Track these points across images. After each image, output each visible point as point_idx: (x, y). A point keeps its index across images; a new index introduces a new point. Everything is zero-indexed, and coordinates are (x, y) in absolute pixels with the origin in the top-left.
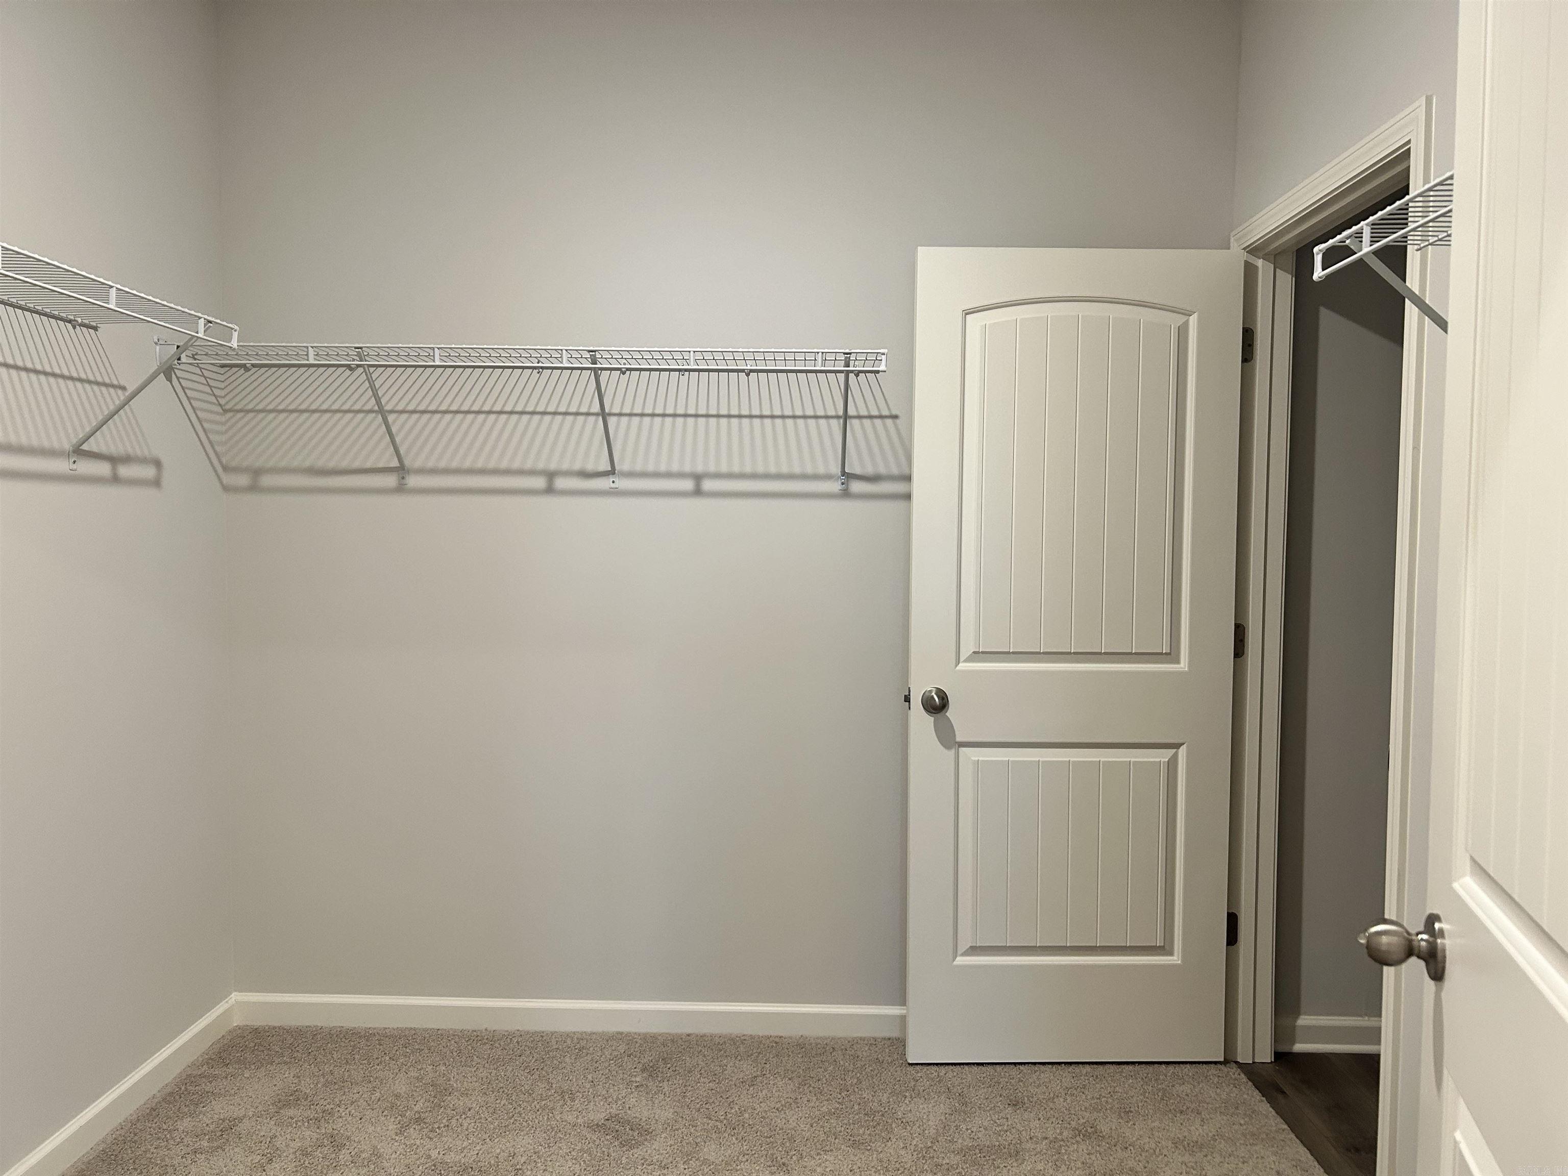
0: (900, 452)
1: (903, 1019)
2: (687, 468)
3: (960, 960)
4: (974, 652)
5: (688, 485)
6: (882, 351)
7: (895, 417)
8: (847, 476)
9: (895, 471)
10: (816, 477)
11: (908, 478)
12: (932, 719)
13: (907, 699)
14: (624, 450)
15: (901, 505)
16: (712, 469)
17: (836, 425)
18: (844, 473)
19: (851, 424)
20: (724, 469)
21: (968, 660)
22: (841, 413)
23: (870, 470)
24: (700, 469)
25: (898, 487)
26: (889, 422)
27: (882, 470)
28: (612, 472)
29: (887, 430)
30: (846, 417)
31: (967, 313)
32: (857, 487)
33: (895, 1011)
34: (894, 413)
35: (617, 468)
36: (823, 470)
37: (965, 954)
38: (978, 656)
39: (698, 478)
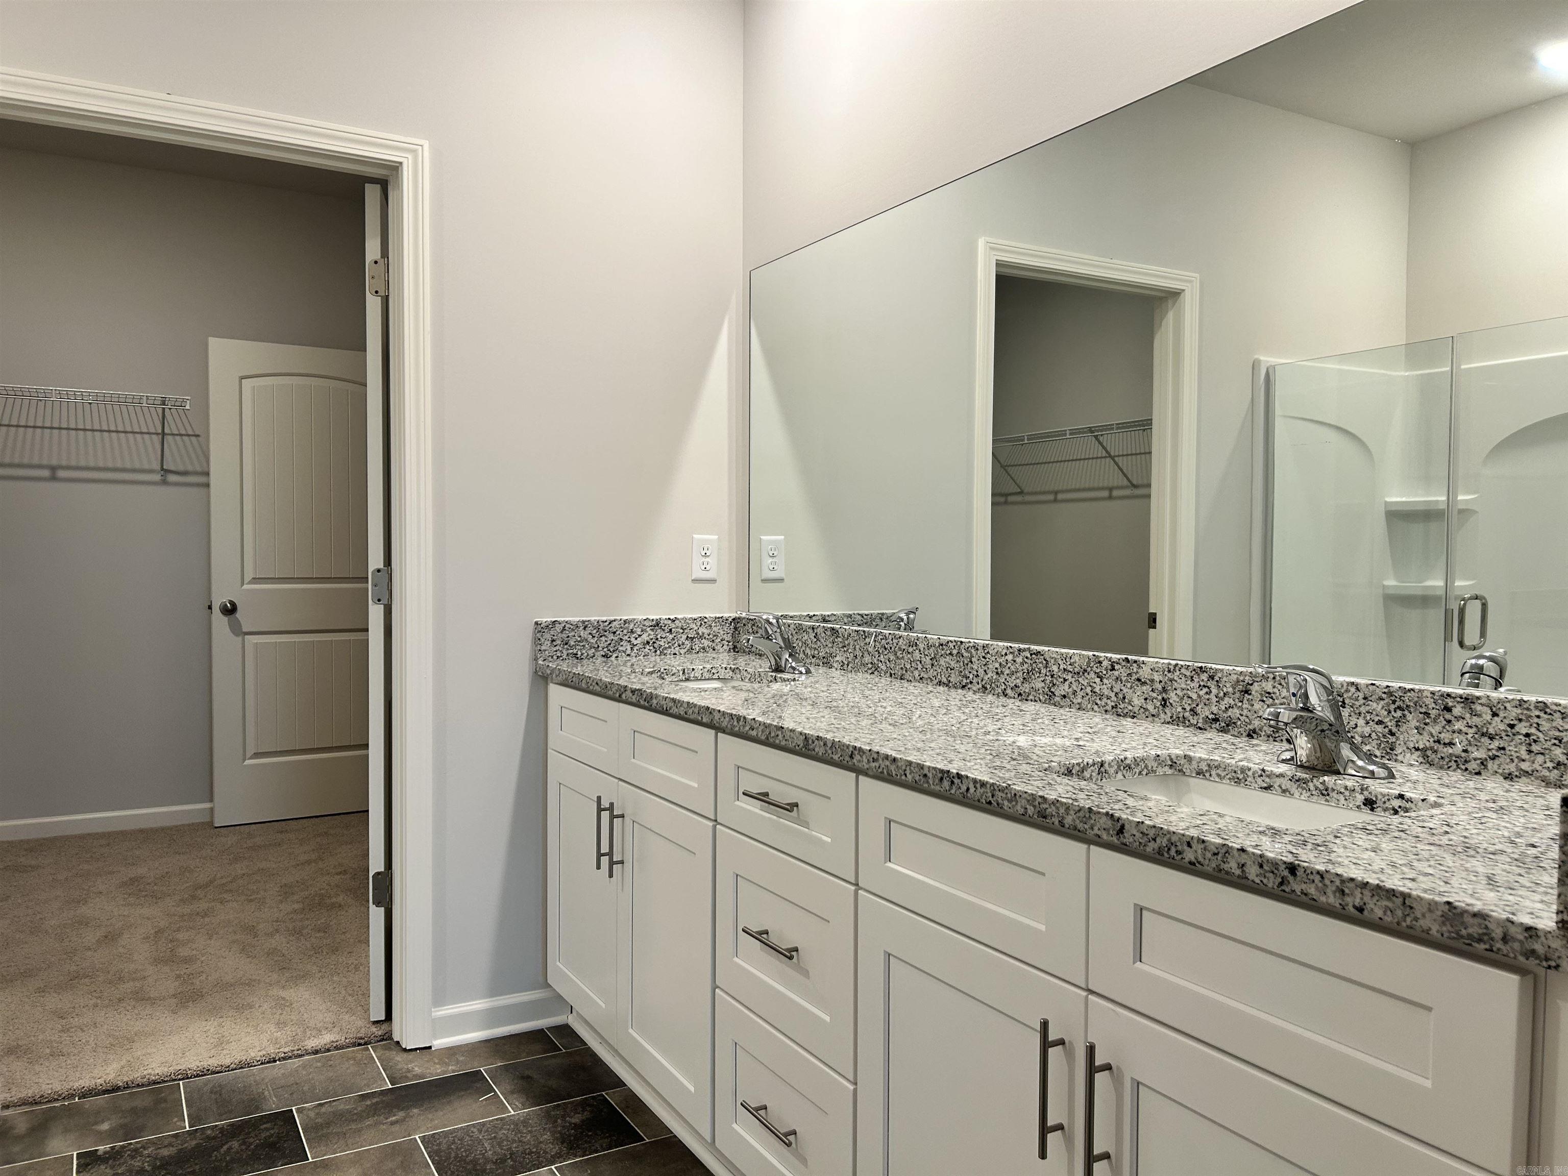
0: (201, 457)
1: (212, 810)
2: (45, 462)
3: (248, 762)
4: (253, 578)
5: (46, 473)
6: (187, 398)
7: (198, 436)
8: (165, 472)
9: (199, 469)
11: (207, 474)
12: (226, 618)
13: (210, 607)
15: (203, 491)
16: (64, 463)
17: (156, 439)
18: (162, 469)
19: (167, 439)
20: (74, 463)
21: (249, 583)
22: (160, 431)
23: (181, 468)
24: (54, 462)
25: (202, 479)
26: (193, 439)
27: (190, 468)
29: (192, 444)
31: (242, 378)
32: (172, 478)
33: (207, 805)
34: (197, 433)
36: (146, 467)
37: (251, 758)
38: (255, 580)
39: (53, 469)
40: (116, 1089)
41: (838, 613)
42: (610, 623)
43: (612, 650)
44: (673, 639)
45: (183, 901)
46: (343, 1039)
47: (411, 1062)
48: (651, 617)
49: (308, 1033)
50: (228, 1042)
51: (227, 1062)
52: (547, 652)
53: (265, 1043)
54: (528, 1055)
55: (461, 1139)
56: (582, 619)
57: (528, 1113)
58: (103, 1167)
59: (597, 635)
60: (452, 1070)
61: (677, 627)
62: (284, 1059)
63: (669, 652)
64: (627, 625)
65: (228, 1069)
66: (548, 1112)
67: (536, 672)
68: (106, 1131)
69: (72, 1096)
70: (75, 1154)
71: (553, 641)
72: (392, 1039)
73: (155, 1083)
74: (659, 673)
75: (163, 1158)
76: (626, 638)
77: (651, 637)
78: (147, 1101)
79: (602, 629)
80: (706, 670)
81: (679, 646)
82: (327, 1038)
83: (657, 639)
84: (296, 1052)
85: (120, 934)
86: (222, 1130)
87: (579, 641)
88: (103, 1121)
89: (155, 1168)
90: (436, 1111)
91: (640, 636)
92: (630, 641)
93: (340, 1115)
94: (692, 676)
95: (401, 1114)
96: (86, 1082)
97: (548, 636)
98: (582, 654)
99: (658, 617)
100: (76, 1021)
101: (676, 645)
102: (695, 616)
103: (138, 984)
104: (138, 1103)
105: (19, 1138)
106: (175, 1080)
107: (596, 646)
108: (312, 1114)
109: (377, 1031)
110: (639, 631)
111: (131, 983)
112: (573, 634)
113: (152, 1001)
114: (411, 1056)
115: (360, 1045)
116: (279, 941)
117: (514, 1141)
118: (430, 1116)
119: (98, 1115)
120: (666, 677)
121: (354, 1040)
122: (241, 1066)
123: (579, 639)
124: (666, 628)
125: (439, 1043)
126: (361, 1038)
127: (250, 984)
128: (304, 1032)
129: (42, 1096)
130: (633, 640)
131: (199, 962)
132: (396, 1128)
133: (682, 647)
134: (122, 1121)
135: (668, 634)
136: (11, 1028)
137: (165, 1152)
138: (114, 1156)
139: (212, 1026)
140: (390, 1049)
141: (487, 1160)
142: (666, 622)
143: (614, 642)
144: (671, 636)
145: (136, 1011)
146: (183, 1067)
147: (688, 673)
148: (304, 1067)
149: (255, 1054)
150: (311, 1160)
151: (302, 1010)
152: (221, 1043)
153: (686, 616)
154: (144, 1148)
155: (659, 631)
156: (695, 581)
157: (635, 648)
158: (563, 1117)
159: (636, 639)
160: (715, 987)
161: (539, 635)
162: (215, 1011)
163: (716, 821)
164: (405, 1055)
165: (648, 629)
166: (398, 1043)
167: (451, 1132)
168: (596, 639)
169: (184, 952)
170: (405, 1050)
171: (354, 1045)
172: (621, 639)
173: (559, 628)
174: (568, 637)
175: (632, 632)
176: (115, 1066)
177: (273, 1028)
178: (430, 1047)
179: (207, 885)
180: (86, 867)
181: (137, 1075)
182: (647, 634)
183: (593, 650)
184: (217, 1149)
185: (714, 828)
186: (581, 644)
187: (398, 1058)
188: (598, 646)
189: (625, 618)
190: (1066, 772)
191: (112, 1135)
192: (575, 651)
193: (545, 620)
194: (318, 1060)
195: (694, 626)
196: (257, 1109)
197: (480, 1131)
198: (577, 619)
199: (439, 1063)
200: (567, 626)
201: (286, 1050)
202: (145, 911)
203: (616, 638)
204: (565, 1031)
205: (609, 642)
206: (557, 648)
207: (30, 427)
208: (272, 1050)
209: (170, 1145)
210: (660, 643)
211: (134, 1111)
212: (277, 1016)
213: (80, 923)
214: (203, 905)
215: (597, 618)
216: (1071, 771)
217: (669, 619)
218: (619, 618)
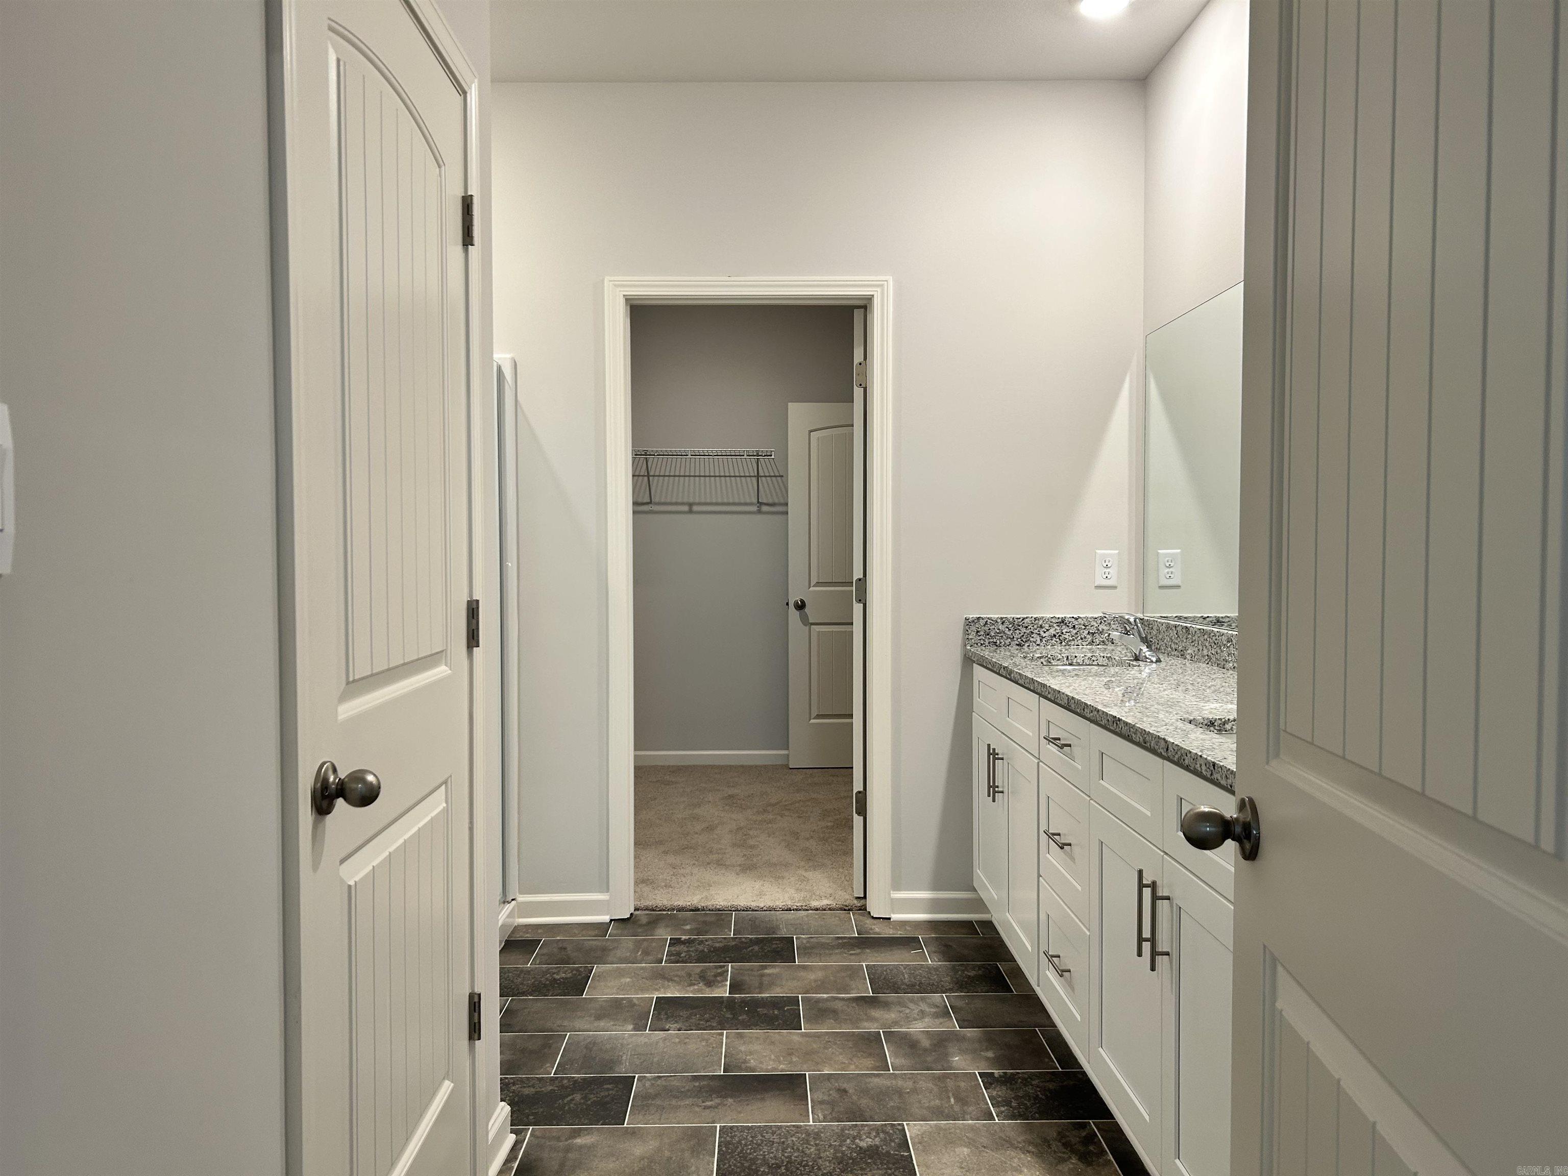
0: (783, 490)
1: (788, 755)
2: (685, 500)
3: (812, 721)
4: (817, 582)
5: (686, 508)
6: (773, 450)
7: (782, 476)
8: (760, 504)
9: (781, 501)
10: (746, 504)
11: (787, 504)
12: (798, 613)
13: (787, 604)
14: (656, 491)
15: (784, 516)
16: (697, 500)
17: (754, 480)
18: (758, 502)
19: (761, 480)
20: (703, 500)
21: (814, 586)
22: (756, 474)
23: (770, 501)
24: (691, 500)
25: (783, 509)
26: (779, 478)
27: (776, 501)
28: (651, 503)
29: (778, 482)
30: (758, 476)
31: (811, 431)
32: (765, 508)
33: (785, 752)
34: (781, 474)
35: (653, 500)
36: (748, 501)
37: (814, 719)
38: (818, 584)
39: (691, 505)
40: (697, 910)
41: (1232, 615)
42: (1023, 620)
43: (1024, 640)
44: (1076, 634)
45: (758, 813)
46: (835, 904)
47: (874, 924)
48: (1057, 616)
49: (814, 897)
50: (765, 895)
51: (762, 905)
52: (973, 640)
53: (786, 898)
54: (956, 933)
55: (891, 970)
56: (1000, 616)
57: (941, 965)
58: (682, 946)
59: (1012, 629)
60: (899, 934)
61: (1080, 624)
62: (796, 910)
63: (1073, 643)
64: (1037, 621)
65: (762, 910)
66: (954, 966)
67: (965, 655)
68: (688, 930)
69: (673, 910)
70: (669, 938)
71: (978, 632)
72: (866, 910)
73: (719, 910)
74: (1047, 658)
75: (715, 947)
76: (1036, 631)
77: (1057, 631)
78: (713, 919)
79: (1016, 624)
80: (1087, 658)
81: (1082, 639)
82: (825, 902)
83: (1062, 633)
84: (804, 907)
85: (717, 827)
86: (751, 939)
87: (998, 633)
88: (687, 925)
89: (710, 951)
90: (881, 953)
91: (1048, 630)
92: (1039, 634)
93: (822, 945)
94: (1075, 661)
95: (858, 951)
96: (681, 903)
97: (974, 628)
98: (1000, 643)
99: (1063, 616)
100: (682, 871)
101: (1079, 638)
102: (1096, 616)
103: (720, 856)
104: (708, 919)
105: (641, 926)
106: (731, 911)
107: (1012, 637)
108: (805, 941)
109: (858, 903)
110: (1047, 626)
111: (717, 855)
112: (993, 627)
113: (727, 867)
114: (875, 921)
115: (845, 910)
116: (812, 844)
117: (925, 977)
118: (876, 955)
119: (685, 921)
120: (1052, 661)
121: (842, 906)
122: (770, 909)
123: (998, 631)
124: (1070, 625)
125: (895, 917)
126: (846, 906)
127: (786, 866)
128: (811, 896)
129: (656, 906)
130: (1042, 633)
131: (759, 849)
132: (853, 957)
133: (1084, 640)
134: (698, 926)
135: (1072, 630)
136: (646, 869)
137: (717, 945)
138: (689, 942)
139: (758, 885)
140: (864, 916)
141: (903, 984)
142: (1070, 620)
143: (1026, 634)
144: (1075, 631)
145: (716, 870)
146: (736, 904)
147: (1071, 660)
148: (807, 916)
149: (780, 904)
150: (797, 963)
151: (814, 884)
152: (761, 894)
153: (1088, 616)
154: (706, 941)
155: (1064, 627)
156: (1098, 587)
157: (1044, 640)
158: (963, 971)
159: (1045, 632)
160: (1039, 876)
161: (967, 627)
162: (761, 877)
163: (1039, 759)
164: (872, 920)
165: (1055, 625)
166: (869, 912)
167: (886, 965)
168: (1011, 632)
169: (751, 842)
170: (873, 918)
171: (841, 909)
172: (1032, 632)
173: (982, 622)
174: (990, 629)
175: (1041, 627)
176: (699, 897)
177: (793, 891)
178: (889, 919)
179: (774, 805)
180: (704, 785)
181: (709, 904)
182: (1054, 629)
183: (1009, 640)
184: (746, 948)
185: (1038, 763)
186: (1000, 635)
187: (868, 922)
188: (1014, 637)
189: (1035, 616)
190: (1209, 724)
191: (690, 932)
192: (995, 640)
193: (971, 616)
194: (816, 914)
195: (1095, 624)
196: (774, 933)
197: (905, 968)
198: (997, 616)
199: (892, 929)
200: (989, 621)
201: (798, 905)
202: (734, 816)
203: (1028, 632)
204: (988, 925)
205: (1022, 634)
206: (981, 637)
207: (672, 476)
208: (789, 903)
209: (721, 942)
210: (1065, 636)
211: (705, 922)
212: (797, 886)
213: (694, 818)
214: (771, 817)
215: (1013, 616)
216: (1213, 723)
217: (1073, 617)
218: (1030, 616)
